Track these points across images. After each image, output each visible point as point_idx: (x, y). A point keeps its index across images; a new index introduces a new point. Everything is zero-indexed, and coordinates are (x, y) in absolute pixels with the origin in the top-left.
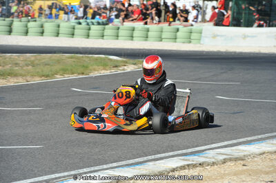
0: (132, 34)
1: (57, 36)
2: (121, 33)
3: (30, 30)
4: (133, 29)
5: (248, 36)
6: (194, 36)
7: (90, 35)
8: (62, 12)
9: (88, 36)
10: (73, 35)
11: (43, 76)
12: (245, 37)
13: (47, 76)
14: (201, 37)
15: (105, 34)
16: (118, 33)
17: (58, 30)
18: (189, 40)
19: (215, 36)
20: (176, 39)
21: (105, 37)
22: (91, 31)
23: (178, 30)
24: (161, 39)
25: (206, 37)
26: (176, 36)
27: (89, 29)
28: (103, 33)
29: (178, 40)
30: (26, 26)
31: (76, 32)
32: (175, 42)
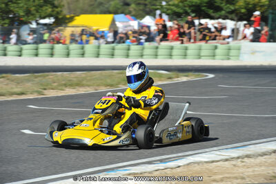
0: (171, 53)
1: (98, 57)
2: (160, 52)
3: (72, 52)
4: (172, 48)
6: (233, 53)
7: (130, 55)
8: (92, 38)
9: (128, 56)
10: (113, 55)
11: (108, 86)
13: (111, 86)
14: (239, 53)
15: (145, 53)
16: (157, 52)
17: (99, 51)
18: (228, 57)
19: (254, 52)
20: (214, 56)
21: (144, 56)
22: (130, 51)
23: (216, 47)
24: (199, 57)
25: (245, 53)
26: (214, 53)
27: (129, 49)
28: (142, 53)
29: (217, 57)
30: (68, 48)
31: (116, 52)
32: (214, 59)
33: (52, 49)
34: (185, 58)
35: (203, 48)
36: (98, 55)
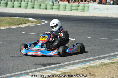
0: (59, 7)
1: (27, 8)
3: (15, 5)
4: (60, 5)
5: (109, 9)
6: (86, 8)
7: (41, 8)
9: (40, 8)
10: (34, 7)
12: (108, 9)
14: (89, 9)
16: (53, 7)
17: (27, 5)
18: (84, 10)
19: (95, 9)
21: (47, 9)
22: (41, 6)
23: (79, 6)
24: (71, 10)
25: (91, 9)
26: (78, 8)
27: (41, 5)
28: (46, 7)
29: (79, 10)
30: (14, 4)
31: (35, 6)
32: (78, 11)
33: (7, 4)
34: (65, 10)
35: (73, 6)
36: (27, 7)
